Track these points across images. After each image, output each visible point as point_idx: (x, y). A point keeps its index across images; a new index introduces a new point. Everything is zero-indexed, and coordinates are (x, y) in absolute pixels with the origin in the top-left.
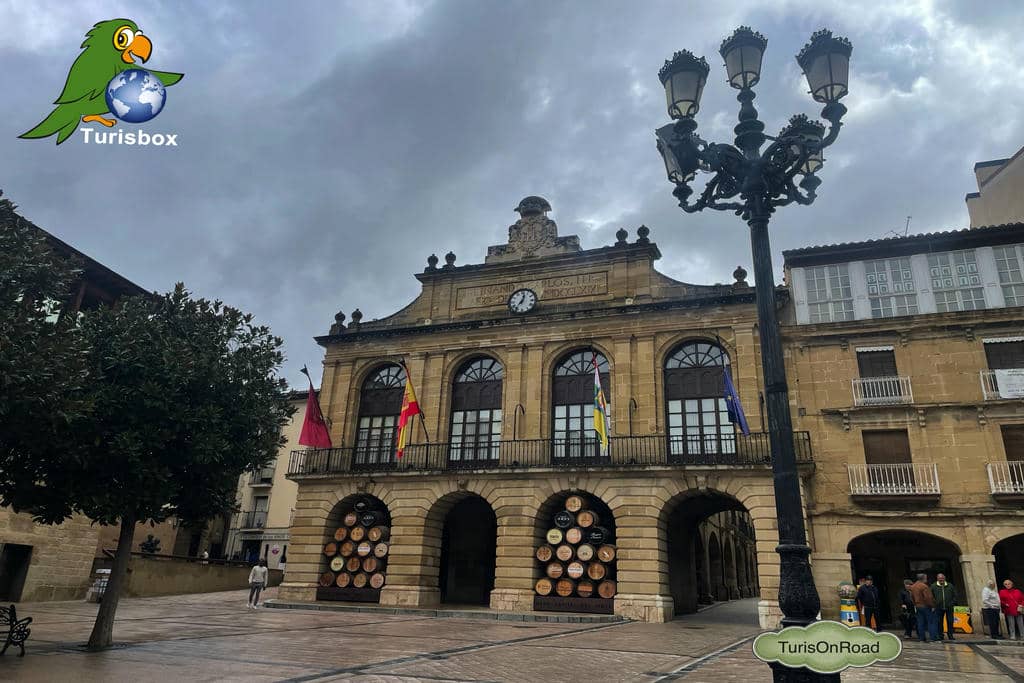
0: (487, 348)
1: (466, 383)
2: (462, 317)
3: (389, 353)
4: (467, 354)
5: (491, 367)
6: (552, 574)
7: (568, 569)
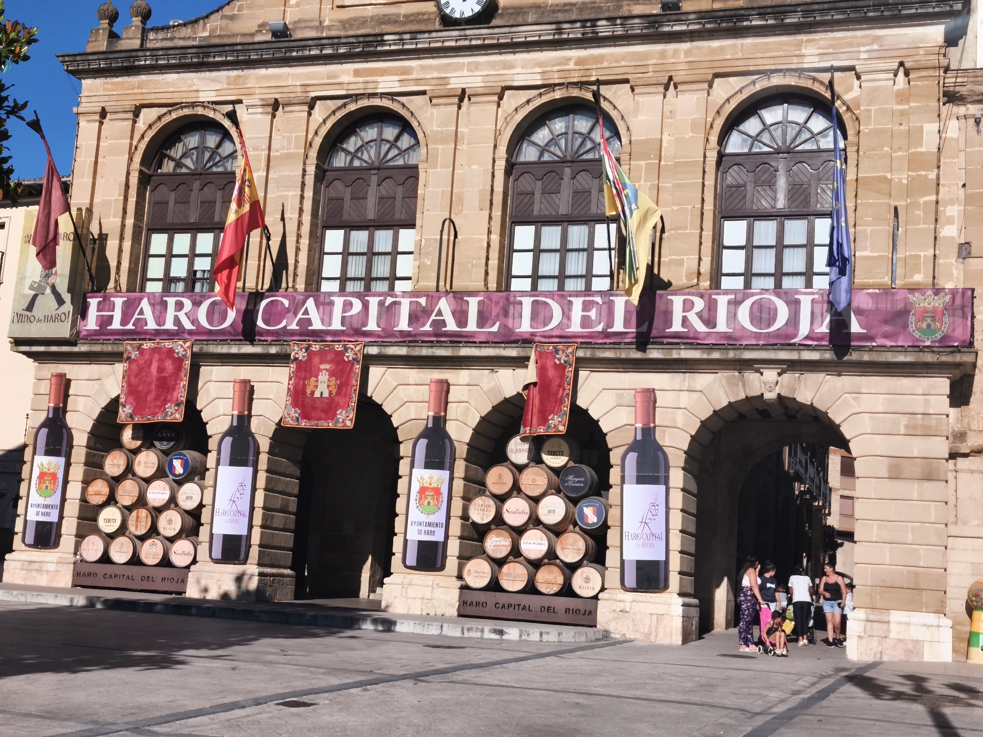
0: (392, 95)
1: (349, 169)
2: (344, 24)
3: (204, 97)
4: (352, 107)
5: (397, 138)
6: (493, 551)
7: (522, 541)
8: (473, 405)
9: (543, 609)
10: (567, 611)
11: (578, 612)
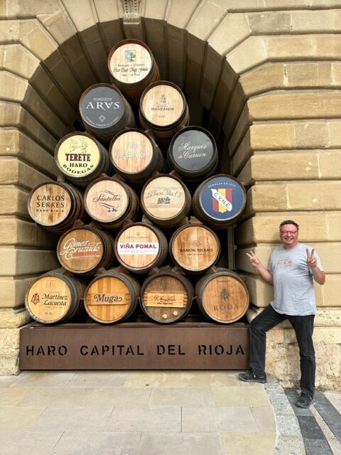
6: (73, 261)
7: (119, 244)
8: (28, 45)
9: (161, 349)
10: (201, 349)
11: (219, 350)
